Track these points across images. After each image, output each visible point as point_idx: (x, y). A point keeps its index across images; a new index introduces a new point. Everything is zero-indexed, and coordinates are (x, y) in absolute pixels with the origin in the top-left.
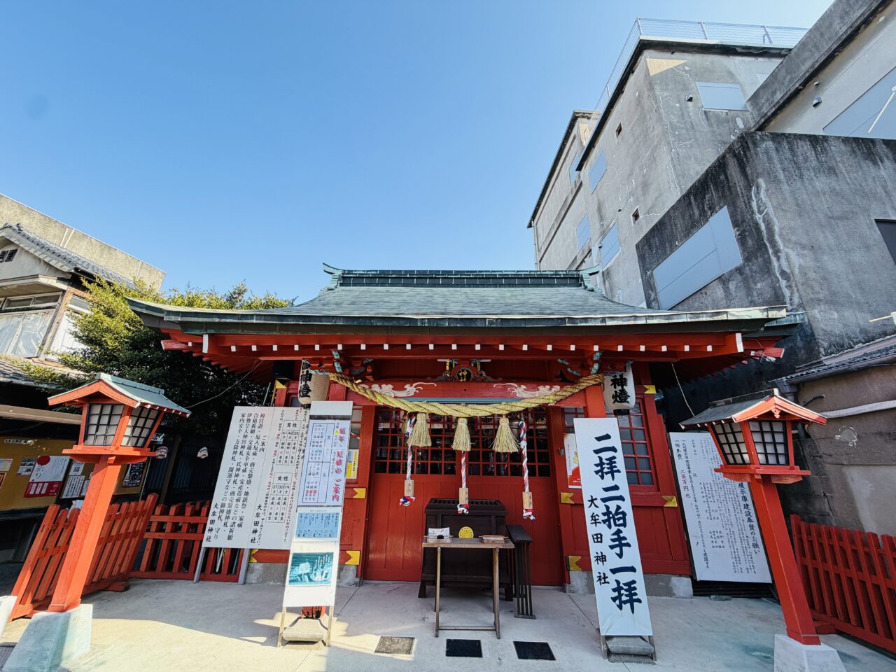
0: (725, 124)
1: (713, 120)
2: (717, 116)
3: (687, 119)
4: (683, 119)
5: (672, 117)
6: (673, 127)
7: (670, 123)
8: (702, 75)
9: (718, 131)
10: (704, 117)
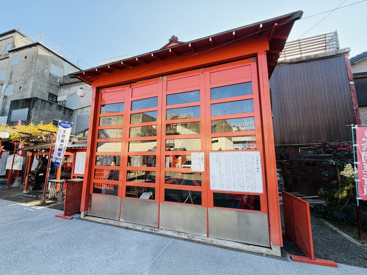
0: (54, 79)
1: (51, 77)
2: (53, 76)
3: (43, 73)
4: (42, 72)
5: (39, 70)
6: (38, 73)
7: (37, 72)
8: (55, 63)
9: (51, 80)
10: (49, 75)
